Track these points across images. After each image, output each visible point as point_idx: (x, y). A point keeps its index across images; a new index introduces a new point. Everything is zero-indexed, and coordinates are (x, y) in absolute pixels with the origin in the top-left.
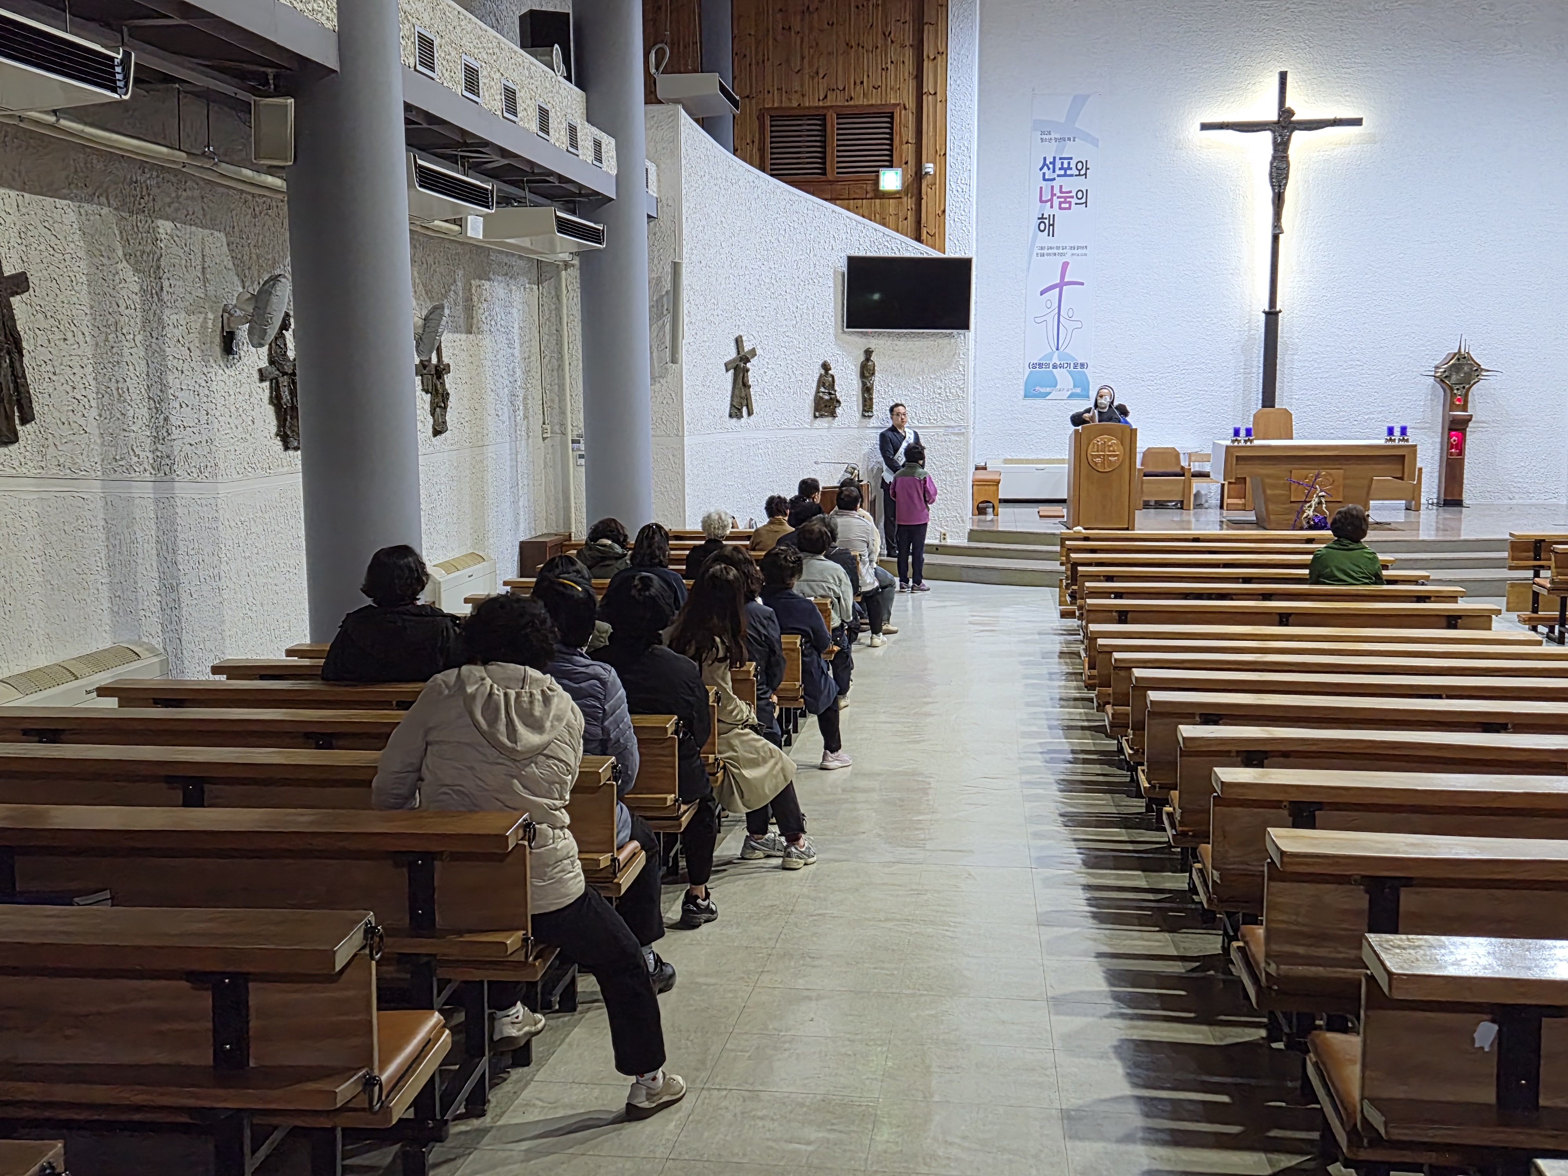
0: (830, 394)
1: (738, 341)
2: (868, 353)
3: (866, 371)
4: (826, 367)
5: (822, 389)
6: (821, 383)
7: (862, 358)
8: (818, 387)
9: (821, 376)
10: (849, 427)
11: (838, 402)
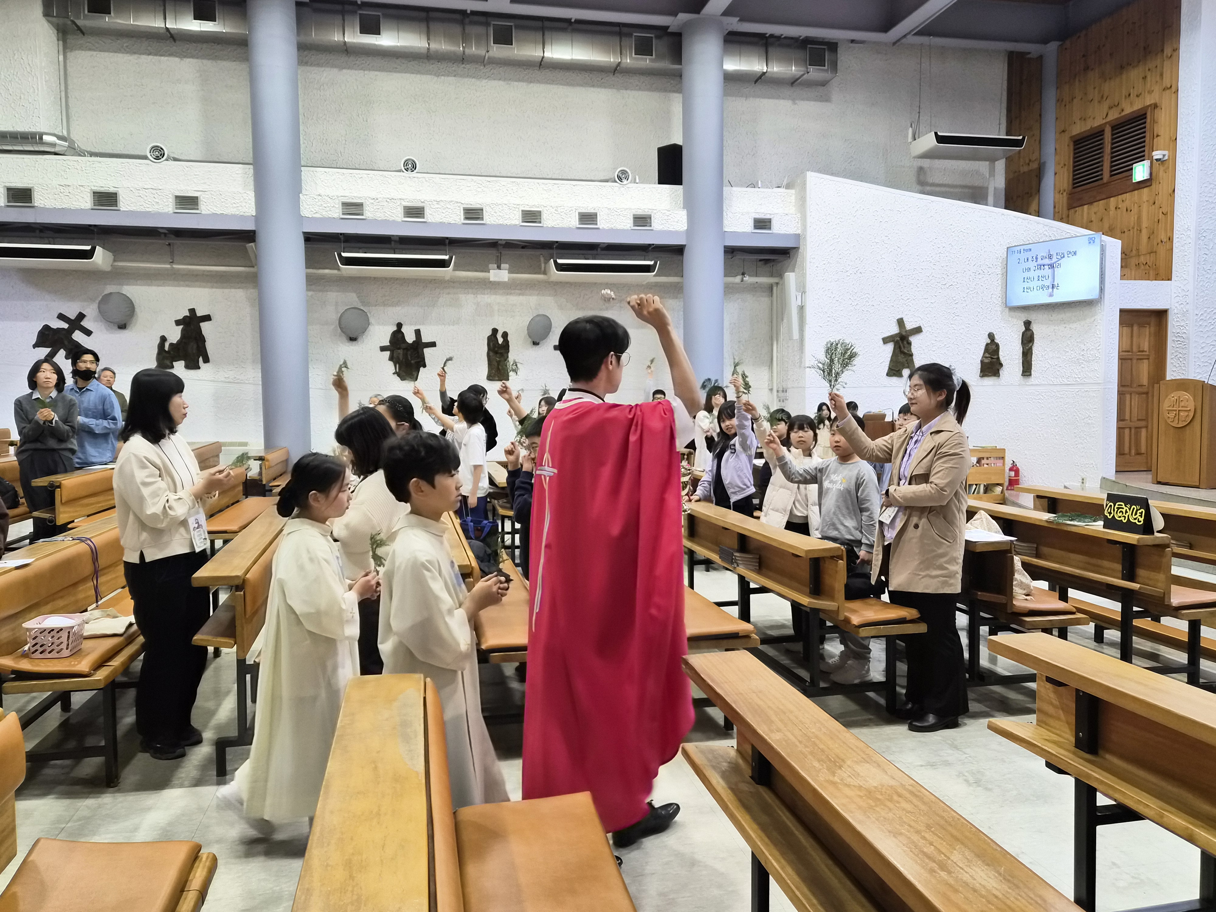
0: (992, 358)
1: (901, 322)
2: (1027, 324)
3: (1028, 339)
4: (991, 336)
5: (987, 355)
6: (987, 350)
7: (1023, 329)
8: (984, 353)
9: (987, 345)
10: (1012, 385)
11: (1001, 365)
